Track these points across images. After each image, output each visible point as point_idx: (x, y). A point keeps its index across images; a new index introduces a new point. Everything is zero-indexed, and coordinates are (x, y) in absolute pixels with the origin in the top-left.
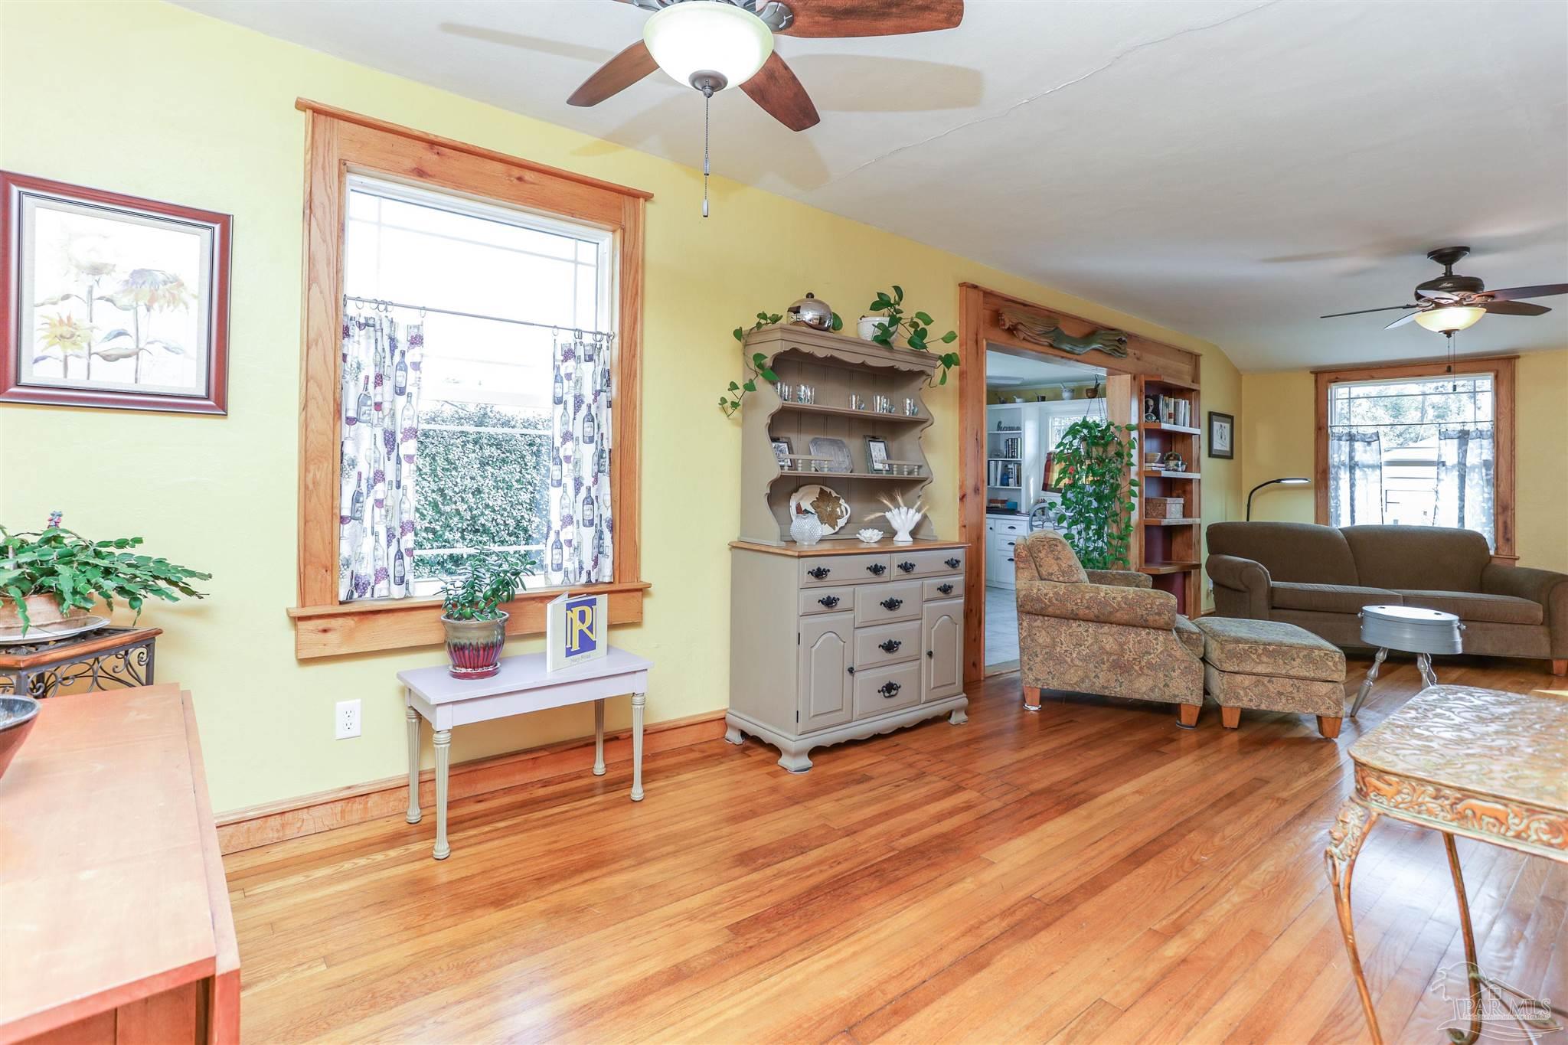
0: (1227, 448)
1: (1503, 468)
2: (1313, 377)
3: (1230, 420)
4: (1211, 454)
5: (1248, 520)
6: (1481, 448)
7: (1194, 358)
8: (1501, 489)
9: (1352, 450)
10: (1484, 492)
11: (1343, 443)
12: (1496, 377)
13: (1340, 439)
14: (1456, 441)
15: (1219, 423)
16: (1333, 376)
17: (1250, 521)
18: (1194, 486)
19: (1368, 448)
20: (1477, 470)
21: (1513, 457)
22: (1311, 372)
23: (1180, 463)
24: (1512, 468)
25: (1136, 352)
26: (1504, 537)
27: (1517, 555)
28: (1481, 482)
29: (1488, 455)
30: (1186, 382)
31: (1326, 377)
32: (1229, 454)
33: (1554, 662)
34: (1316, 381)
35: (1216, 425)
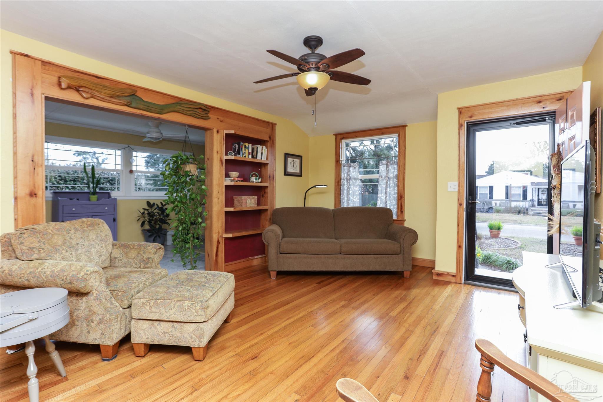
0: (298, 171)
1: (401, 178)
2: (335, 136)
3: (300, 158)
4: (286, 174)
5: (305, 206)
6: (394, 169)
7: (272, 126)
8: (400, 188)
9: (349, 171)
10: (395, 190)
11: (346, 168)
12: (399, 135)
13: (344, 166)
14: (385, 166)
15: (292, 159)
16: (342, 136)
17: (306, 206)
18: (269, 190)
19: (354, 170)
20: (392, 179)
21: (404, 173)
22: (334, 135)
23: (258, 178)
24: (404, 179)
25: (219, 117)
26: (401, 211)
27: (405, 219)
28: (393, 185)
29: (396, 173)
30: (266, 138)
31: (340, 137)
32: (300, 174)
33: (405, 272)
34: (336, 139)
35: (290, 160)
